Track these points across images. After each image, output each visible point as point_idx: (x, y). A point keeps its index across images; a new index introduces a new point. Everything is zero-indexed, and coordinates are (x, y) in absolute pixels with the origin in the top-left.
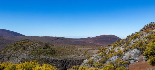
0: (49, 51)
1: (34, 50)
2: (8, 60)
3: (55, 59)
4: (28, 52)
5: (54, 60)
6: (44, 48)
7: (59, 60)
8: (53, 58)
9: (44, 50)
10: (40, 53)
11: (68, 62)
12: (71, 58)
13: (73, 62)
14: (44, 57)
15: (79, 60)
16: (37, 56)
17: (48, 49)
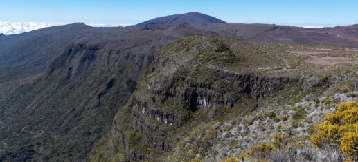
0: (224, 57)
1: (200, 54)
2: (164, 66)
3: (230, 72)
4: (191, 57)
5: (227, 74)
6: (217, 51)
7: (237, 75)
8: (226, 71)
9: (216, 54)
10: (208, 60)
11: (253, 80)
12: (260, 73)
13: (262, 80)
14: (212, 67)
15: (273, 79)
16: (202, 65)
17: (223, 53)
